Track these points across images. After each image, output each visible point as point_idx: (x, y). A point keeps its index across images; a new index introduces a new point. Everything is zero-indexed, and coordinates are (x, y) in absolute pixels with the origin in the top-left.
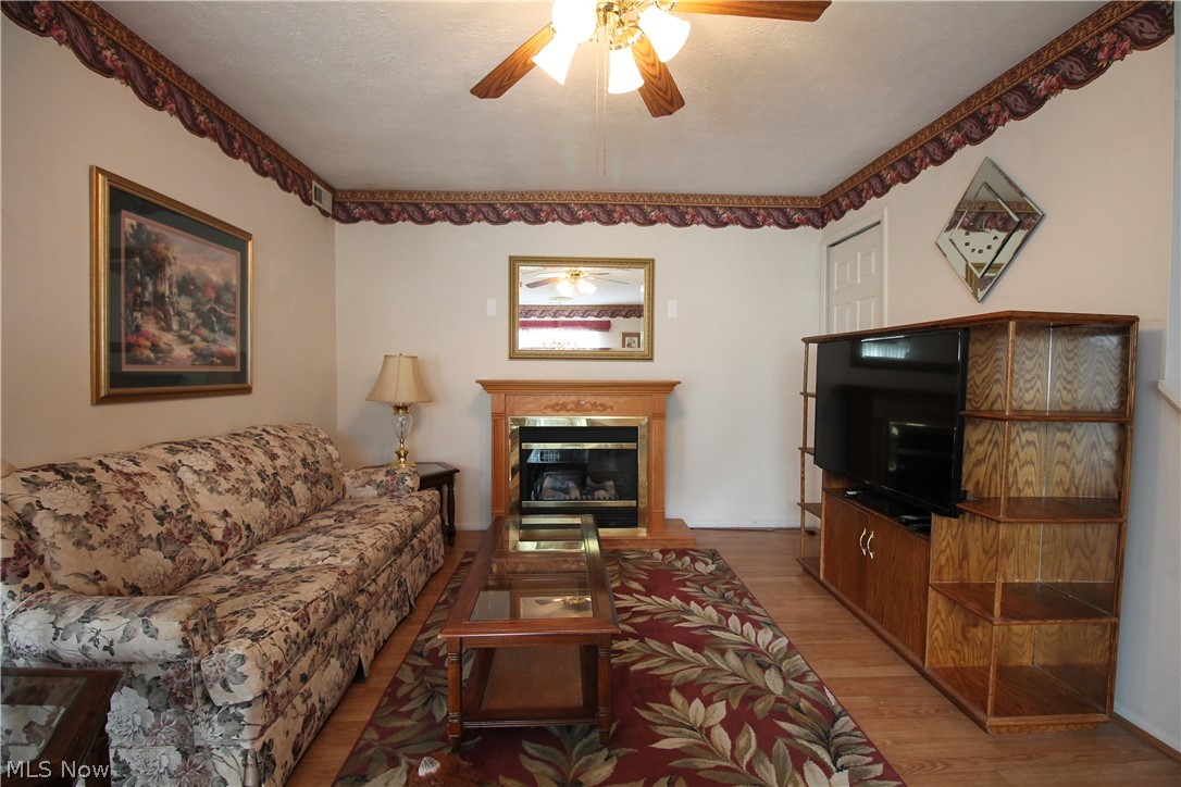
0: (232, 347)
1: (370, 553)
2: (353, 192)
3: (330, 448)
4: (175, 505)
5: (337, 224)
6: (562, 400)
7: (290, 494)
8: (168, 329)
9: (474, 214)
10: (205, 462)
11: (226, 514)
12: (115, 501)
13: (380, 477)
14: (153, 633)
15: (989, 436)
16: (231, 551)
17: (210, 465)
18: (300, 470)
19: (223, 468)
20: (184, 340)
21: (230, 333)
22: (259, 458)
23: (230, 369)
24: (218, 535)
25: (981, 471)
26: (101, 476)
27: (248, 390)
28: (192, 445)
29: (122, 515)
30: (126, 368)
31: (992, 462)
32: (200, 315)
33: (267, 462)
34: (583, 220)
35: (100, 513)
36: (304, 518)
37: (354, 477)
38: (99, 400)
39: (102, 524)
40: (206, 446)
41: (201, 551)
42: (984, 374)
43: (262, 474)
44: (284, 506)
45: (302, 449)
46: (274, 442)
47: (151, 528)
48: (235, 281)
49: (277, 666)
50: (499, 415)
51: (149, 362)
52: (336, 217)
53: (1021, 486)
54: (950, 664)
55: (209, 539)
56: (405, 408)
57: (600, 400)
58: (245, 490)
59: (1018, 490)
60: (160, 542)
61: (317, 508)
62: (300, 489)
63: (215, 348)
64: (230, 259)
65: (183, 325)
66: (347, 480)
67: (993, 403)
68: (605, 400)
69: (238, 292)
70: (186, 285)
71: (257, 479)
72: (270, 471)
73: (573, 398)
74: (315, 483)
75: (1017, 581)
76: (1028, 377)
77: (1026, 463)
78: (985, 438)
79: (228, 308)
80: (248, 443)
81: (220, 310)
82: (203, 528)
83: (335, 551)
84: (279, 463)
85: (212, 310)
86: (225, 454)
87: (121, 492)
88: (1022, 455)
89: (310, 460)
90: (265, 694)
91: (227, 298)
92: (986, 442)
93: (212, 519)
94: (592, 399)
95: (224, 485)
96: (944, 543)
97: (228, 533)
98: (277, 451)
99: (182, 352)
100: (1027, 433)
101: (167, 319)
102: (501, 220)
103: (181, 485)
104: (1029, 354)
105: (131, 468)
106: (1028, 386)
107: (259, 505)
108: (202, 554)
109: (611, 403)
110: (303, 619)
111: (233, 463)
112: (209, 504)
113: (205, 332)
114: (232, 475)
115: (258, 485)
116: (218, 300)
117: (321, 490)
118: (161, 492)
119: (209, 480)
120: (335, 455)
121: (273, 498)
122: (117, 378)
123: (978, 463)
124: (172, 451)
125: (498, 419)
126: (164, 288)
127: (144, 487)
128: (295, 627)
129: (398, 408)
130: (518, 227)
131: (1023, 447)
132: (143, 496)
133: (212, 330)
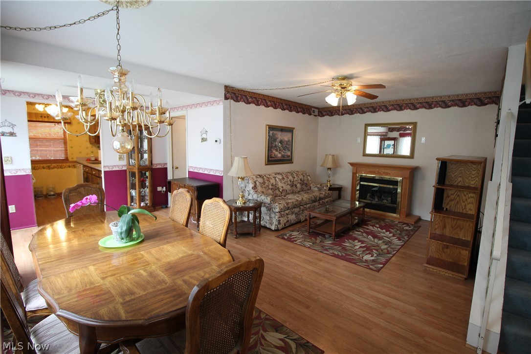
0: (289, 154)
1: (305, 199)
2: (324, 108)
3: (309, 177)
4: (274, 184)
5: (319, 117)
6: (374, 170)
7: (296, 186)
8: (277, 151)
9: (355, 112)
10: (280, 177)
11: (283, 187)
12: (266, 181)
13: (319, 186)
14: (267, 199)
15: (456, 193)
16: (283, 194)
17: (281, 178)
18: (299, 181)
19: (283, 178)
20: (280, 153)
21: (289, 150)
22: (290, 177)
23: (289, 158)
24: (281, 190)
25: (452, 203)
26: (265, 177)
27: (292, 163)
28: (279, 174)
29: (267, 184)
30: (270, 159)
31: (456, 201)
32: (283, 147)
33: (292, 179)
34: (391, 110)
35: (264, 183)
36: (299, 192)
37: (313, 185)
38: (266, 165)
39: (264, 185)
40: (281, 174)
41: (277, 192)
42: (455, 174)
43: (290, 181)
44: (294, 188)
45: (301, 177)
46: (295, 175)
47: (271, 187)
48: (290, 139)
49: (282, 209)
50: (354, 173)
51: (274, 158)
52: (319, 115)
53: (467, 210)
54: (437, 257)
55: (279, 191)
56: (330, 169)
57: (386, 171)
58: (286, 183)
59: (466, 211)
60: (272, 189)
61: (302, 190)
62: (299, 185)
63: (286, 154)
64: (289, 135)
65: (280, 150)
66: (312, 185)
67: (458, 183)
68: (388, 171)
69: (291, 141)
70: (281, 142)
71: (289, 181)
72: (292, 180)
73: (377, 170)
74: (302, 185)
75: (464, 239)
76: (473, 176)
77: (470, 203)
78: (454, 193)
79: (289, 145)
80: (289, 174)
81: (287, 146)
82: (278, 189)
83: (298, 197)
84: (295, 179)
85: (286, 146)
86: (284, 176)
87: (267, 180)
88: (469, 200)
89: (302, 179)
90: (279, 212)
91: (289, 143)
92: (455, 194)
93: (280, 188)
94: (384, 171)
95: (283, 182)
96: (437, 222)
97: (282, 190)
98: (295, 177)
99: (279, 155)
100: (471, 194)
101: (277, 149)
102: (364, 112)
103: (276, 180)
104: (474, 169)
105: (269, 177)
106: (472, 179)
107: (289, 187)
108: (278, 193)
109: (390, 172)
110: (287, 204)
111: (285, 178)
112: (280, 185)
113: (284, 151)
114: (285, 180)
115: (289, 183)
116: (287, 144)
117: (304, 187)
118: (273, 181)
119: (280, 180)
120: (310, 179)
121: (292, 186)
122: (269, 161)
123: (451, 200)
124: (276, 174)
125: (354, 174)
126: (277, 143)
127: (270, 180)
128: (286, 205)
129: (328, 169)
130: (369, 114)
131: (469, 198)
132: (270, 181)
133: (285, 150)
